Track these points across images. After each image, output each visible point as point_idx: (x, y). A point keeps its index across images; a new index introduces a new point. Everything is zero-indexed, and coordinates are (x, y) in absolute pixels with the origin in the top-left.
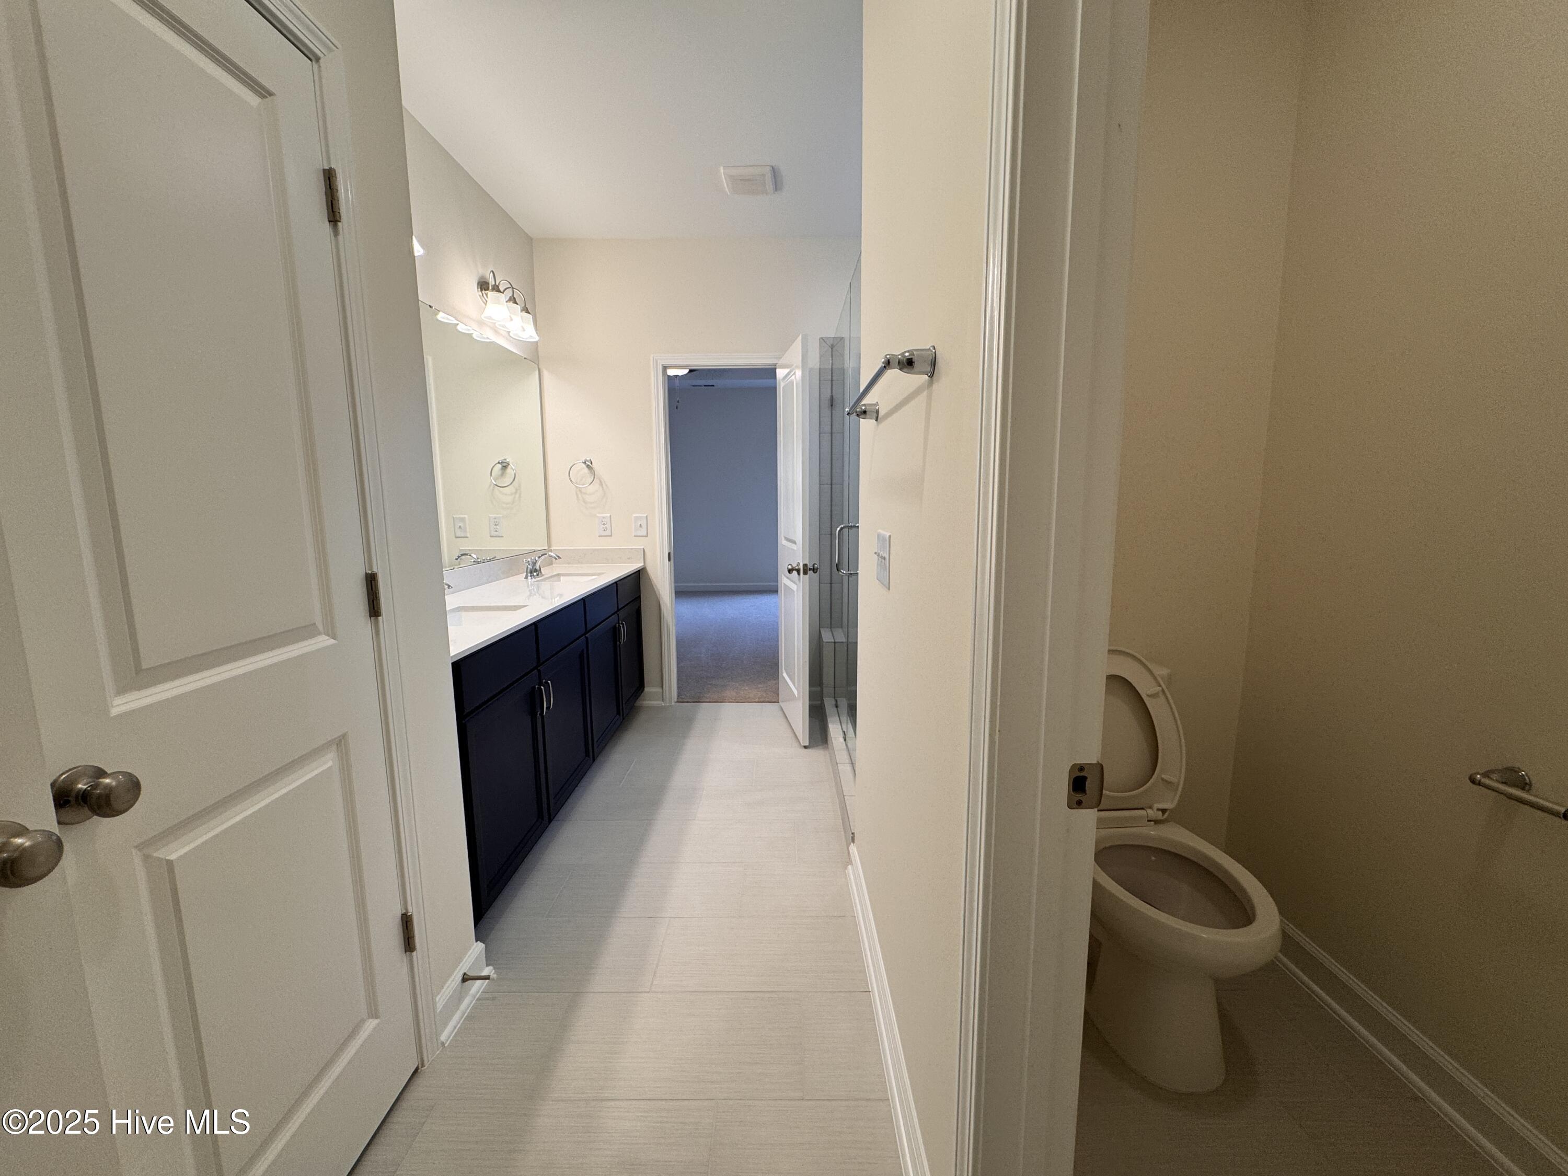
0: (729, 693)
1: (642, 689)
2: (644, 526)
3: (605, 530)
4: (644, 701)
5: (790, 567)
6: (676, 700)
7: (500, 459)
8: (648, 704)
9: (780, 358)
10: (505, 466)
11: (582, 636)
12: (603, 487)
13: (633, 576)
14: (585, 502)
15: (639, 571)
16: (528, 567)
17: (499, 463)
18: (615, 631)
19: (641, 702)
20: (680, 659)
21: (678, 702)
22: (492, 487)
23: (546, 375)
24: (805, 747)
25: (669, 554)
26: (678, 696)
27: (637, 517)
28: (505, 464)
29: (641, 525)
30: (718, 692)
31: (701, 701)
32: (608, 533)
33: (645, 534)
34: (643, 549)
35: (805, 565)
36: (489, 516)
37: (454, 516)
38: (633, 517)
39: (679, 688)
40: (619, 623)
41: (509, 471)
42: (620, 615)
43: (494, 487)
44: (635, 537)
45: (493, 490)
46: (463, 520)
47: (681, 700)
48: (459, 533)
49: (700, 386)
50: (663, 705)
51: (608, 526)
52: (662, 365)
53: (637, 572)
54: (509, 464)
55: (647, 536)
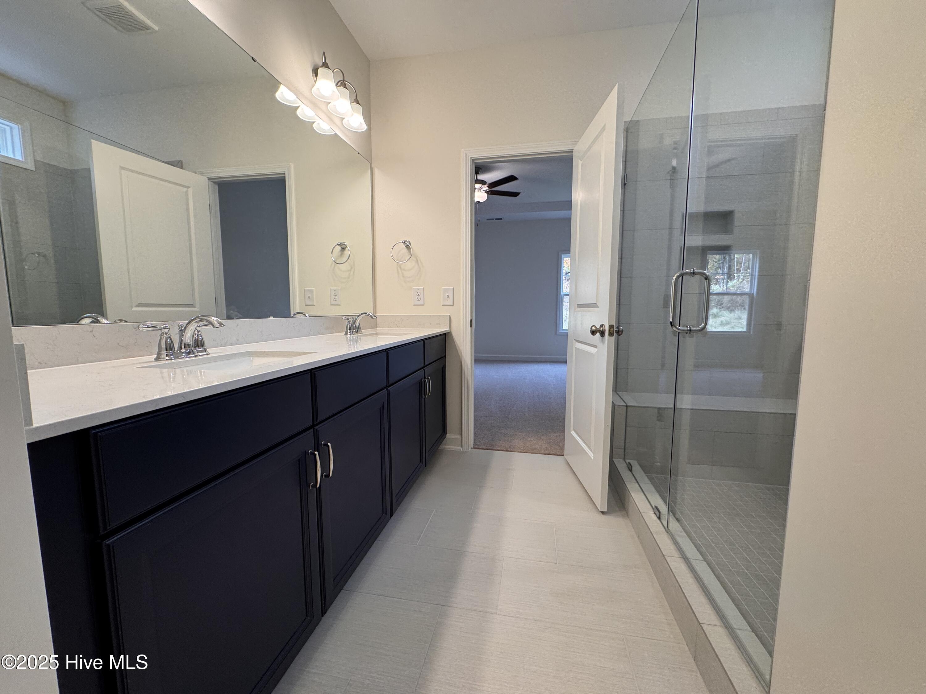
0: (517, 443)
1: (445, 435)
2: (451, 296)
3: (419, 300)
4: (446, 445)
5: (594, 328)
6: (472, 446)
7: (340, 242)
8: (449, 448)
9: (576, 144)
10: (343, 248)
11: (385, 388)
12: (418, 265)
13: (439, 338)
14: (403, 277)
15: (445, 334)
16: (348, 325)
17: (338, 245)
18: (421, 385)
19: (444, 446)
20: (477, 409)
21: (474, 448)
22: (333, 265)
23: (377, 172)
24: (603, 513)
25: (471, 321)
26: (474, 442)
27: (445, 289)
28: (343, 246)
29: (448, 296)
30: (508, 441)
31: (493, 448)
32: (421, 302)
33: (452, 304)
34: (450, 316)
35: (611, 327)
36: (330, 289)
37: (305, 289)
38: (442, 289)
39: (475, 434)
40: (425, 378)
41: (347, 252)
42: (426, 370)
43: (335, 265)
44: (443, 307)
45: (334, 267)
46: (311, 291)
47: (477, 447)
48: (308, 302)
49: (493, 219)
50: (462, 450)
51: (422, 296)
52: (471, 158)
53: (442, 335)
54: (347, 247)
55: (453, 305)
